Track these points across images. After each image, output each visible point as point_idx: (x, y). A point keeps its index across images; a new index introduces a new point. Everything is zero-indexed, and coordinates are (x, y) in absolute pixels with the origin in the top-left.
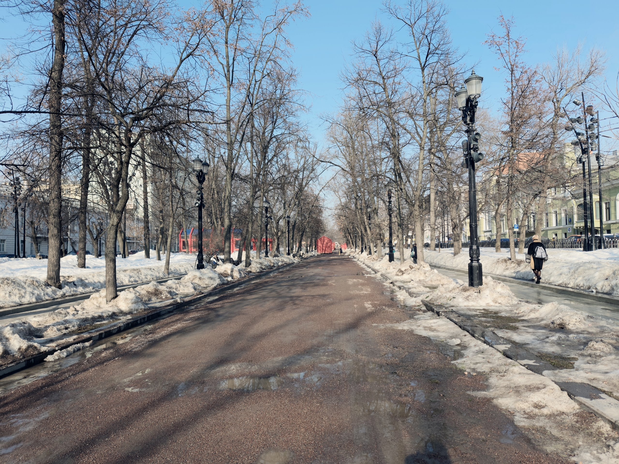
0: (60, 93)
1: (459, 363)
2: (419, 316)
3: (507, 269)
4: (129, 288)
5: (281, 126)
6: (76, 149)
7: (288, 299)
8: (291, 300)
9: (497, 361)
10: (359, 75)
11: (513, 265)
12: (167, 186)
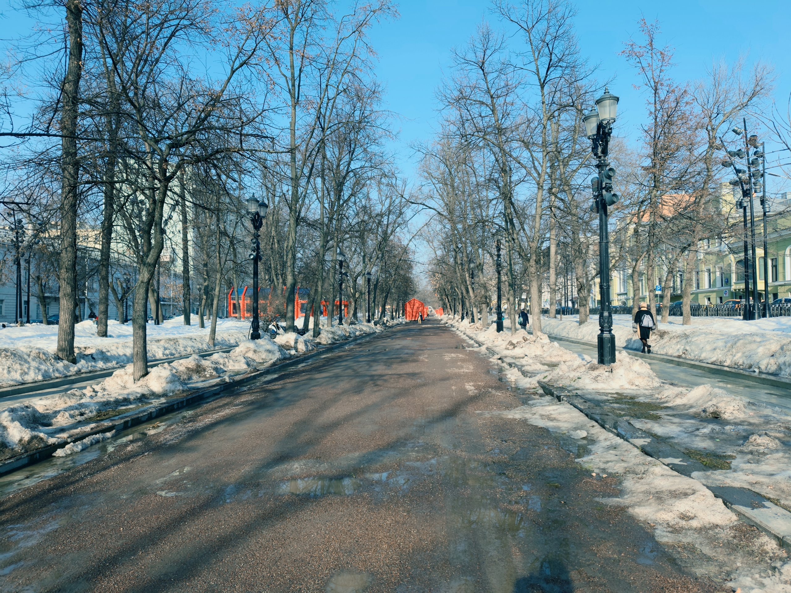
0: (75, 111)
1: (585, 461)
2: (535, 401)
4: (163, 363)
5: (360, 157)
6: (96, 183)
7: (368, 378)
8: (372, 380)
9: (633, 459)
10: (461, 93)
12: (212, 233)
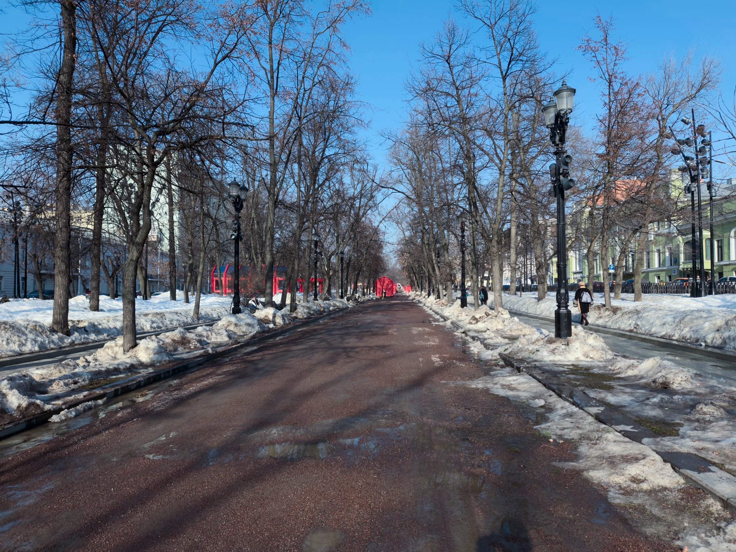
0: (70, 101)
1: (543, 428)
2: (497, 372)
3: (601, 317)
4: (151, 335)
5: (334, 144)
6: (88, 168)
7: (340, 350)
8: (344, 352)
9: (588, 426)
10: (429, 85)
11: (607, 313)
12: (196, 215)
